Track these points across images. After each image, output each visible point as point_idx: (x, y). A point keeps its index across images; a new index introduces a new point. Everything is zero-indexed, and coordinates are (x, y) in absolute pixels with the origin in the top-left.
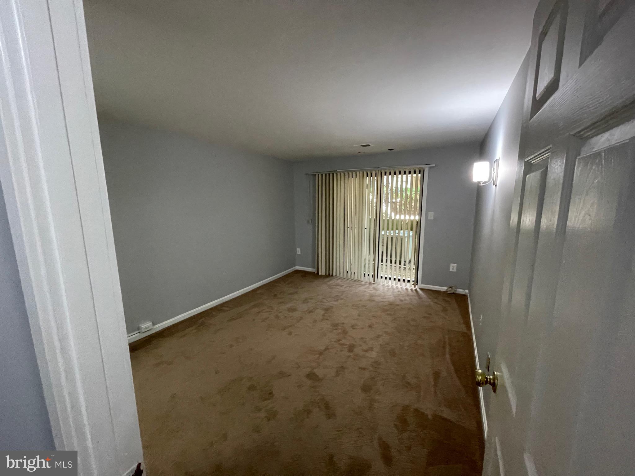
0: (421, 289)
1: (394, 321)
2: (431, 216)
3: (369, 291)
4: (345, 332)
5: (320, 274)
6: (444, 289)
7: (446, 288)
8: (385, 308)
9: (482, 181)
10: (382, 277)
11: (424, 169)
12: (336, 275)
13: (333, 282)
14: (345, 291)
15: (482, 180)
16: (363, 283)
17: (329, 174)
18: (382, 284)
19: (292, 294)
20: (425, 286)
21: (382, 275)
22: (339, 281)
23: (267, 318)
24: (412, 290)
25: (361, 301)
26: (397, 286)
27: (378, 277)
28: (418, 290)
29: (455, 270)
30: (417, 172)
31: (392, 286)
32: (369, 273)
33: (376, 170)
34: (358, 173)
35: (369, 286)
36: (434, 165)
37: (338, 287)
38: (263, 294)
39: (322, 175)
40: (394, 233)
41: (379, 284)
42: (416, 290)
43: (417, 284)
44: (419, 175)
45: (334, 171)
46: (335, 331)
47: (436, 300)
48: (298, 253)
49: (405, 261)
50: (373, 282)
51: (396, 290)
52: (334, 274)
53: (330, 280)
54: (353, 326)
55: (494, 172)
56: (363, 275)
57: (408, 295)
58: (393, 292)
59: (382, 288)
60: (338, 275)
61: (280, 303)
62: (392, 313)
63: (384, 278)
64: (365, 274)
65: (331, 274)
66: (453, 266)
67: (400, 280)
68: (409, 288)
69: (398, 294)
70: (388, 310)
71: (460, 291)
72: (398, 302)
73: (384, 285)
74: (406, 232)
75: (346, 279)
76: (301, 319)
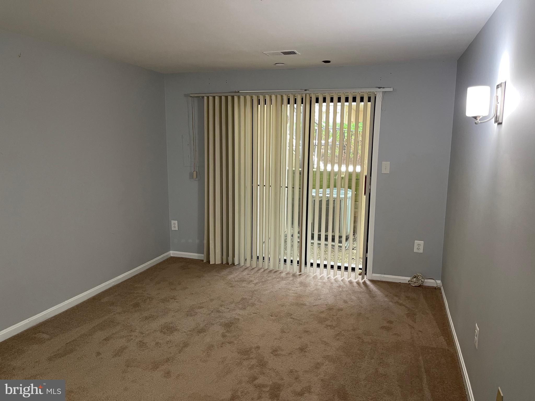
0: (372, 281)
1: (337, 337)
2: (386, 167)
3: (293, 289)
4: (262, 364)
5: (212, 262)
6: (405, 279)
7: (409, 278)
8: (323, 315)
9: (479, 117)
10: (312, 264)
11: (376, 95)
12: (239, 264)
13: (234, 276)
14: (255, 290)
15: (480, 115)
16: (283, 275)
17: (227, 98)
18: (312, 275)
19: (164, 301)
20: (377, 277)
21: (312, 261)
22: (245, 273)
23: (123, 349)
24: (358, 283)
25: (283, 306)
26: (337, 278)
27: (306, 264)
28: (368, 283)
29: (421, 251)
30: (366, 99)
31: (328, 278)
32: (292, 259)
33: (303, 94)
34: (273, 97)
35: (293, 280)
36: (391, 89)
37: (244, 284)
38: (113, 304)
39: (214, 97)
40: (324, 193)
41: (308, 276)
42: (364, 283)
43: (366, 274)
44: (369, 104)
45: (236, 92)
46: (245, 363)
47: (396, 299)
48: (173, 229)
49: (340, 237)
50: (298, 273)
51: (335, 285)
52: (236, 263)
53: (231, 273)
54: (275, 352)
55: (498, 103)
56: (282, 261)
57: (354, 292)
58: (331, 288)
59: (312, 283)
60: (242, 264)
61: (146, 318)
62: (334, 324)
63: (315, 265)
64: (285, 261)
65: (230, 263)
66: (419, 245)
67: (340, 269)
68: (354, 281)
69: (340, 292)
70: (326, 319)
71: (430, 282)
72: (341, 305)
73: (315, 277)
74: (342, 191)
75: (256, 269)
76: (186, 345)
